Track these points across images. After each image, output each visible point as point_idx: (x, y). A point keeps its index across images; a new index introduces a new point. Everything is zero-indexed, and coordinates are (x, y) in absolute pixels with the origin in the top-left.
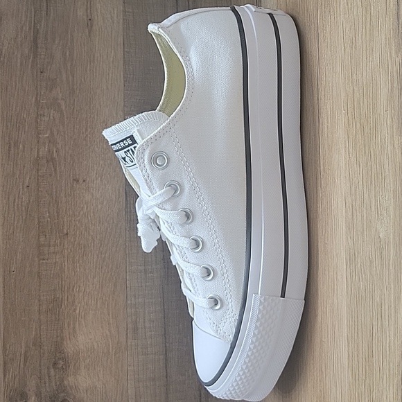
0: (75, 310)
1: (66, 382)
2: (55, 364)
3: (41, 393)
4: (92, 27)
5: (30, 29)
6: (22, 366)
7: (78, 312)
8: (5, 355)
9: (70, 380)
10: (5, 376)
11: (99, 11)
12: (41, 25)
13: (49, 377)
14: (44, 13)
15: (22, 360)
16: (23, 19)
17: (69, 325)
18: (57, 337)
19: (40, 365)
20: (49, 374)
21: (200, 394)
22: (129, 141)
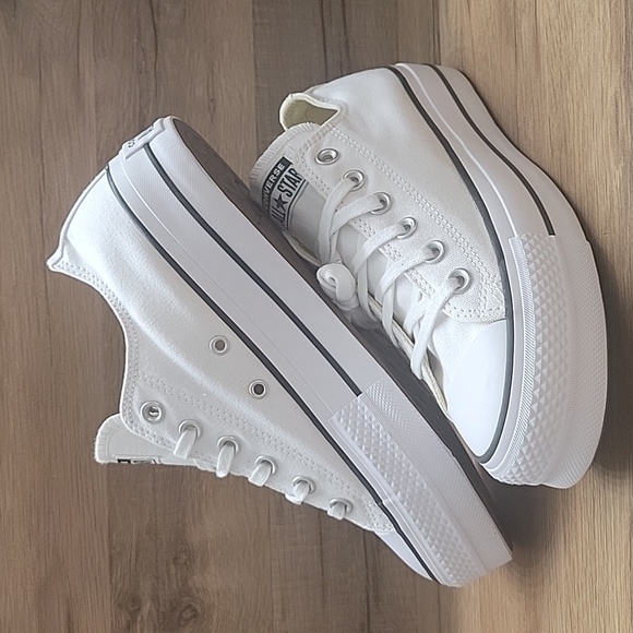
0: (200, 487)
1: (190, 583)
2: (176, 558)
3: (158, 596)
4: (214, 109)
5: (134, 116)
6: (133, 561)
7: (204, 488)
8: (111, 546)
9: (196, 580)
10: (111, 575)
11: (224, 88)
12: (148, 111)
13: (169, 575)
14: (152, 94)
15: (134, 554)
16: (126, 103)
17: (193, 506)
18: (178, 523)
19: (157, 561)
20: (168, 572)
21: (368, 596)
22: (281, 167)
